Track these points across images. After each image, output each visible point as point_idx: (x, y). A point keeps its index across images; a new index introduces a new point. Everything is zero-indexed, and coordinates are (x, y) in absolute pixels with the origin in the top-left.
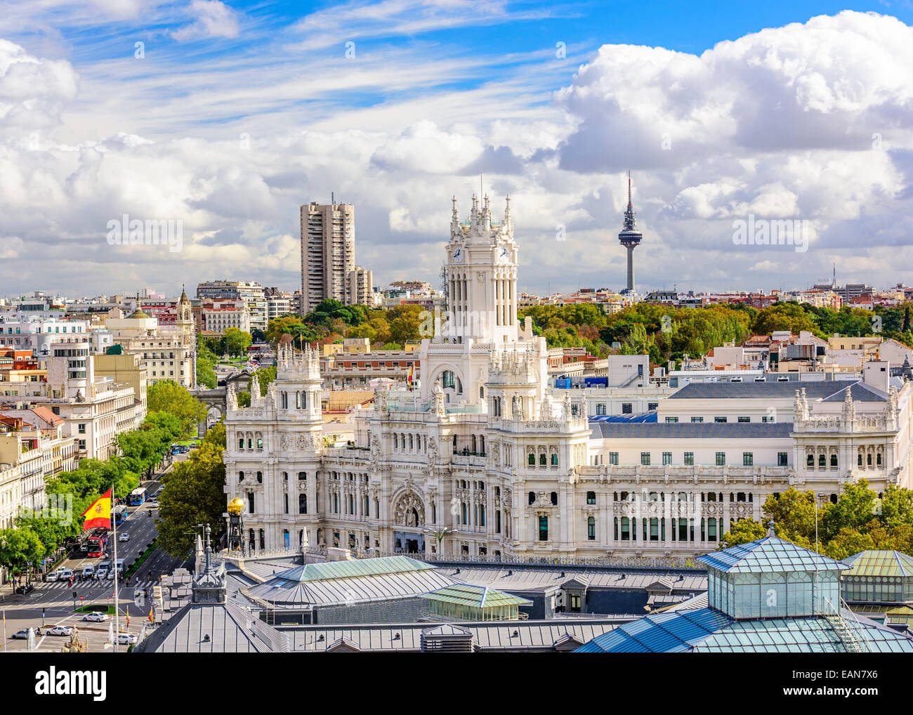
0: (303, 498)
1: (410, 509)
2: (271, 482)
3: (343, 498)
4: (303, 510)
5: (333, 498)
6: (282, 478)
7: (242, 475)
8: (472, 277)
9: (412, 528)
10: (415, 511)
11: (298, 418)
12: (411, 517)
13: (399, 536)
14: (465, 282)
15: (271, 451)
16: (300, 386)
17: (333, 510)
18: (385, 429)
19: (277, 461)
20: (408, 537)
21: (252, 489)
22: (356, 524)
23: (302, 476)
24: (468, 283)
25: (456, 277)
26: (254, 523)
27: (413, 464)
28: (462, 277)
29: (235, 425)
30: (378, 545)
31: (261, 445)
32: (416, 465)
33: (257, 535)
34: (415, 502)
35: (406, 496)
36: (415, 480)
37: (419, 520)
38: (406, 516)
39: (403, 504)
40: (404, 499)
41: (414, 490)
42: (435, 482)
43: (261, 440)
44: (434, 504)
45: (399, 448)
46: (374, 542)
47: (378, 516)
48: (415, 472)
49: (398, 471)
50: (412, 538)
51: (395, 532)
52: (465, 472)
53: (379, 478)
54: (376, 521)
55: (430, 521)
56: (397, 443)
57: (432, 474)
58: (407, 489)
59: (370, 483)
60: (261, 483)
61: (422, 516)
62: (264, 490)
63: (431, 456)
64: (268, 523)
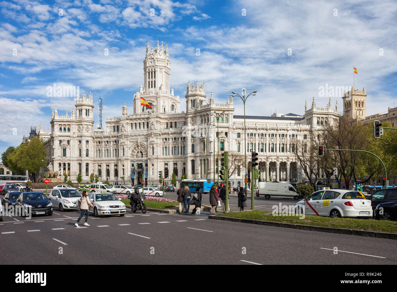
0: (87, 150)
1: (139, 151)
2: (74, 144)
3: (103, 151)
4: (87, 155)
5: (98, 151)
6: (79, 143)
7: (60, 141)
8: (158, 70)
9: (140, 158)
10: (141, 152)
11: (86, 119)
12: (140, 154)
13: (133, 163)
14: (155, 72)
15: (74, 131)
16: (87, 107)
17: (98, 157)
18: (128, 121)
19: (76, 136)
20: (137, 162)
21: (65, 147)
22: (111, 160)
23: (87, 142)
24: (156, 72)
25: (150, 70)
26: (66, 160)
27: (141, 134)
28: (153, 70)
29: (58, 122)
30: (123, 166)
31: (69, 130)
32: (143, 134)
33: (67, 165)
34: (142, 148)
35: (137, 146)
36: (142, 140)
37: (143, 155)
38: (137, 154)
39: (136, 150)
40: (136, 148)
41: (142, 144)
42: (154, 139)
43: (68, 128)
44: (153, 147)
45: (134, 129)
46: (121, 165)
47: (124, 155)
48: (142, 137)
49: (133, 137)
50: (139, 163)
51: (131, 161)
52: (167, 135)
53: (125, 140)
54: (123, 157)
55: (151, 154)
56: (132, 127)
57: (153, 136)
58: (138, 143)
59: (120, 143)
60: (69, 144)
61: (145, 153)
62: (71, 147)
63: (153, 129)
64: (73, 160)
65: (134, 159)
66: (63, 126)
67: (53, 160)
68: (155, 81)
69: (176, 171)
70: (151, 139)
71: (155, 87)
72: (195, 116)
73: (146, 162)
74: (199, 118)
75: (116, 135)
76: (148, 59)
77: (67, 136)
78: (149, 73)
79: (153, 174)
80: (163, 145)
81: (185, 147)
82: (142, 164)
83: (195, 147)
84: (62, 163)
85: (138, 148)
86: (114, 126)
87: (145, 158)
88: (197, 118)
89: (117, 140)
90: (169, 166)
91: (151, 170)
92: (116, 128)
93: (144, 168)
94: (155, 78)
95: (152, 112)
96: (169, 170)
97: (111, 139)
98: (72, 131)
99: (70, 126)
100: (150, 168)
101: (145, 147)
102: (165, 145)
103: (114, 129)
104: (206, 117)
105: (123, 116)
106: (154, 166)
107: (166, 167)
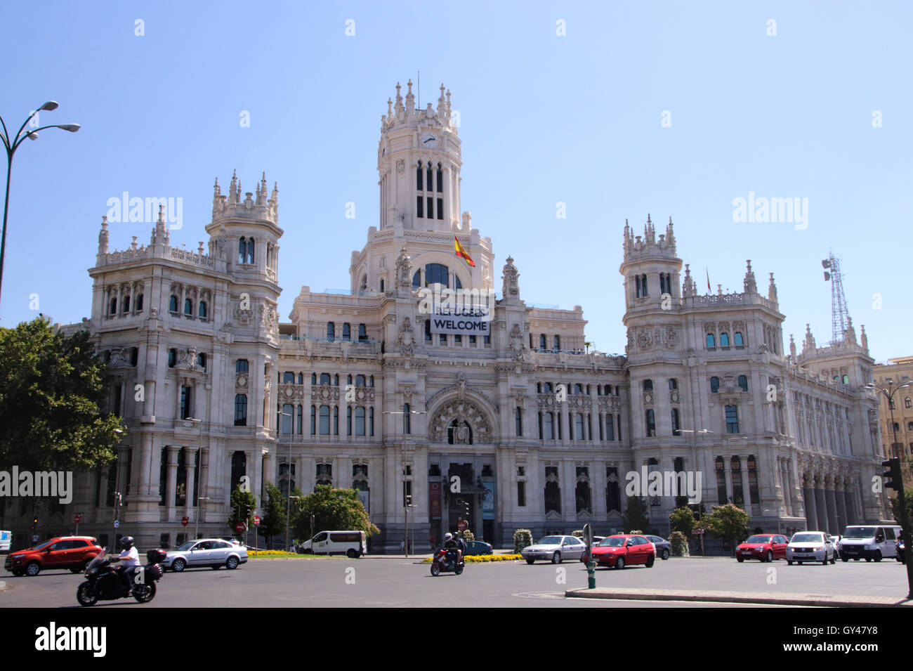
2: (223, 372)
3: (307, 411)
6: (233, 369)
7: (173, 352)
8: (449, 168)
9: (464, 446)
10: (467, 423)
11: (269, 281)
12: (461, 431)
13: (436, 460)
14: (440, 174)
15: (226, 321)
19: (233, 341)
21: (193, 380)
22: (339, 447)
25: (425, 164)
26: (187, 434)
27: (470, 361)
28: (435, 166)
29: (171, 269)
30: (408, 471)
31: (204, 310)
32: (476, 361)
34: (471, 411)
35: (453, 404)
36: (471, 381)
37: (475, 435)
38: (450, 431)
39: (446, 414)
40: (448, 407)
41: (472, 394)
42: (523, 381)
43: (203, 303)
44: (519, 410)
45: (436, 339)
46: (400, 469)
47: (408, 430)
48: (469, 371)
49: (438, 369)
50: (461, 461)
51: (431, 454)
52: (554, 372)
53: (413, 376)
54: (408, 437)
55: (513, 433)
56: (428, 334)
57: (518, 371)
58: (461, 392)
59: (391, 385)
60: (205, 371)
61: (483, 430)
62: (211, 384)
63: (518, 347)
64: (217, 439)
65: (444, 447)
66: (184, 292)
68: (440, 202)
69: (583, 492)
70: (512, 381)
71: (440, 216)
72: (679, 325)
73: (487, 461)
74: (699, 330)
75: (368, 356)
76: (419, 129)
77: (201, 336)
78: (420, 172)
79: (522, 502)
80: (540, 405)
81: (610, 416)
82: (470, 465)
83: (682, 419)
84: (176, 446)
85: (455, 409)
86: (331, 324)
87: (485, 447)
88: (691, 330)
89: (368, 375)
90: (564, 477)
91: (515, 490)
92: (339, 332)
93: (479, 481)
94: (440, 189)
95: (508, 291)
96: (565, 489)
97: (344, 367)
98: (217, 317)
99: (210, 295)
100: (511, 483)
101: (486, 407)
102: (547, 405)
103: (332, 334)
104: (729, 330)
105: (400, 289)
106: (526, 474)
107: (552, 479)
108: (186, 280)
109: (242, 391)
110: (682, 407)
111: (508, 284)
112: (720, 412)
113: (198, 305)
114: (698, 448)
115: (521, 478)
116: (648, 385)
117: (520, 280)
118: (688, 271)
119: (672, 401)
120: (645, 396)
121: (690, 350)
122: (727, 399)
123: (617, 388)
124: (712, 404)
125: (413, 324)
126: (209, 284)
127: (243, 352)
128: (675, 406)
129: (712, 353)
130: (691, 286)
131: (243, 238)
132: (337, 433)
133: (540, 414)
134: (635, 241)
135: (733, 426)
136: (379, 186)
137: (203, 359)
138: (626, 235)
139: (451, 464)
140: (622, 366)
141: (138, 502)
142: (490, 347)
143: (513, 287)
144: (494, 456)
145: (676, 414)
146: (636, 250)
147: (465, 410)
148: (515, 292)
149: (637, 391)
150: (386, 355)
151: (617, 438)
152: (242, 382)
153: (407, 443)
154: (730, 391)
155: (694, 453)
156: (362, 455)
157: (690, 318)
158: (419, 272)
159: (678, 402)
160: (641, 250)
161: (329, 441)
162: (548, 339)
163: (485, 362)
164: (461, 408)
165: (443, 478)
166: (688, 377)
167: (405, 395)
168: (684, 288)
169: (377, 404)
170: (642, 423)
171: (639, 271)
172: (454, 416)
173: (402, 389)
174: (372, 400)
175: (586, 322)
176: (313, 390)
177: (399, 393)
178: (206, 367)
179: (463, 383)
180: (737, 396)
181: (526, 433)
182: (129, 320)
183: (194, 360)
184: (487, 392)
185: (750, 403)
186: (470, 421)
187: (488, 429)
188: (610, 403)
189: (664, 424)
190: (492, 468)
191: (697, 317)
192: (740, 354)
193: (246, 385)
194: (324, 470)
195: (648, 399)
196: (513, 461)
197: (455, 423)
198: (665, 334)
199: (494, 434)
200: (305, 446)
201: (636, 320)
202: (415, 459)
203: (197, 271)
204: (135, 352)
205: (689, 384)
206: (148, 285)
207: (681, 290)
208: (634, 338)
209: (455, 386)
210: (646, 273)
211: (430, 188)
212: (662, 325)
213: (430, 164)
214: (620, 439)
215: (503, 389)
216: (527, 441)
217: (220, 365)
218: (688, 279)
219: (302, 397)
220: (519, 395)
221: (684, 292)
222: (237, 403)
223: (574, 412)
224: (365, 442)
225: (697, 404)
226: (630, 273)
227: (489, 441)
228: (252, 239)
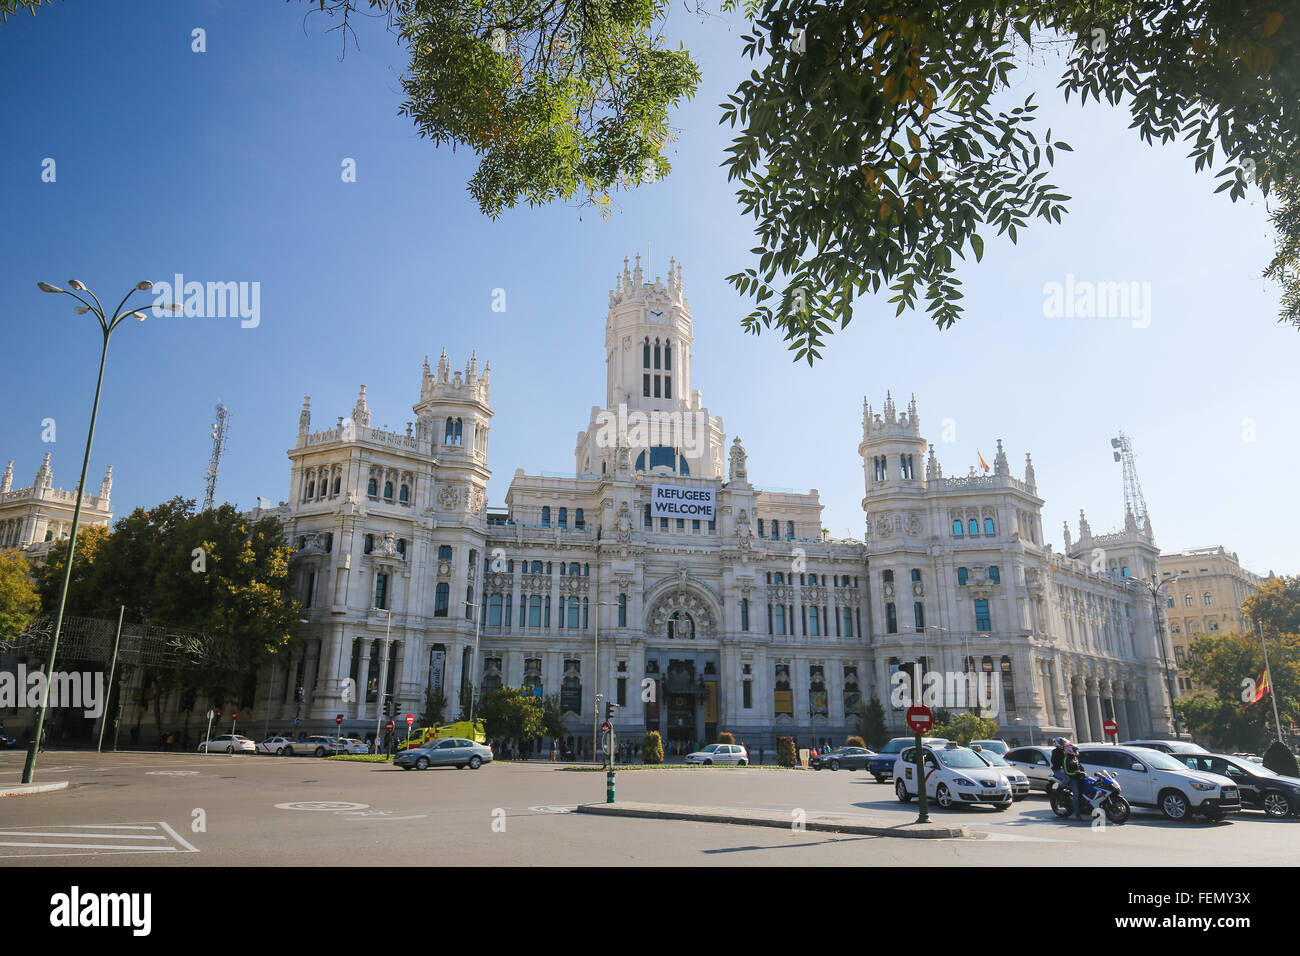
1: (683, 612)
2: (423, 559)
3: (517, 601)
5: (490, 600)
6: (438, 556)
7: (370, 538)
8: (679, 346)
9: (685, 641)
10: (688, 616)
12: (682, 625)
13: (654, 656)
14: (668, 351)
15: (428, 505)
17: (488, 623)
18: (638, 495)
19: (435, 527)
20: (670, 655)
21: (390, 567)
22: (550, 641)
24: (672, 354)
25: (652, 341)
26: (384, 627)
27: (693, 548)
28: (663, 342)
29: (371, 451)
30: (622, 667)
31: (405, 494)
32: (698, 548)
33: (386, 652)
34: (693, 603)
35: (674, 594)
36: (693, 570)
37: (697, 629)
38: (671, 623)
39: (666, 606)
40: (668, 598)
41: (694, 584)
42: (750, 571)
43: (405, 487)
44: (745, 602)
45: (656, 524)
46: (614, 665)
47: (623, 621)
48: (692, 559)
49: (658, 557)
50: (682, 657)
51: (648, 650)
52: (786, 561)
53: (630, 565)
54: (622, 630)
55: (739, 627)
56: (648, 518)
57: (745, 559)
58: (682, 583)
59: (606, 574)
60: (404, 558)
61: (706, 623)
62: (410, 572)
63: (744, 534)
64: (414, 630)
65: (661, 640)
66: (384, 475)
67: (333, 625)
68: (668, 380)
70: (738, 571)
71: (668, 395)
72: (922, 510)
73: (710, 657)
74: (944, 516)
75: (583, 542)
76: (647, 304)
77: (401, 521)
78: (647, 349)
79: (748, 703)
80: (770, 597)
81: (848, 609)
82: (691, 662)
83: (927, 615)
84: (369, 637)
85: (676, 600)
86: (547, 509)
87: (708, 642)
88: (936, 517)
89: (583, 562)
90: (796, 678)
91: (741, 690)
92: (555, 517)
93: (701, 679)
94: (668, 367)
95: (734, 474)
96: (797, 690)
97: (557, 554)
98: (419, 501)
99: (412, 478)
100: (736, 681)
101: (710, 599)
102: (778, 597)
103: (546, 518)
104: (978, 516)
105: (618, 471)
106: (752, 672)
107: (783, 678)
108: (386, 463)
109: (444, 580)
110: (926, 601)
111: (735, 466)
112: (969, 607)
113: (399, 489)
114: (943, 647)
115: (747, 677)
116: (888, 576)
117: (747, 461)
118: (932, 452)
119: (915, 594)
120: (885, 588)
121: (935, 538)
122: (976, 593)
123: (856, 579)
124: (959, 599)
125: (631, 509)
126: (412, 467)
127: (445, 538)
128: (919, 599)
129: (960, 541)
130: (934, 468)
131: (450, 419)
132: (548, 625)
133: (770, 606)
134: (874, 419)
135: (983, 622)
136: (606, 364)
137: (402, 546)
138: (865, 413)
139: (671, 661)
140: (860, 555)
141: (325, 697)
142: (715, 533)
143: (740, 470)
144: (717, 652)
145: (919, 609)
146: (875, 429)
147: (687, 601)
148: (742, 475)
149: (877, 582)
150: (601, 541)
151: (856, 634)
152: (444, 570)
153: (622, 636)
154: (980, 584)
155: (940, 652)
156: (573, 650)
157: (934, 502)
158: (643, 453)
159: (922, 595)
160: (880, 429)
161: (539, 634)
162: (780, 525)
163: (709, 550)
164: (682, 599)
165: (661, 676)
166: (933, 568)
167: (620, 585)
168: (927, 470)
169: (592, 594)
170: (882, 617)
171: (878, 452)
172: (676, 608)
173: (618, 578)
174: (586, 590)
175: (823, 507)
176: (524, 579)
177: (614, 582)
178: (404, 555)
179: (684, 573)
180: (988, 589)
181: (752, 628)
182: (326, 504)
183: (391, 547)
184: (710, 582)
185: (1004, 597)
186: (692, 613)
187: (712, 623)
188: (847, 596)
189: (906, 620)
190: (716, 665)
191: (942, 503)
192: (990, 543)
193: (448, 574)
194: (533, 664)
195: (889, 591)
196: (739, 657)
197: (676, 615)
198: (907, 520)
199: (718, 628)
200: (513, 640)
201: (875, 505)
202: (631, 655)
203: (398, 453)
204: (330, 538)
205: (934, 575)
206: (345, 468)
207: (925, 472)
208: (873, 524)
209: (676, 576)
210: (885, 454)
211: (657, 366)
212: (903, 510)
213: (657, 340)
214: (859, 636)
215: (729, 579)
216: (755, 636)
217: (421, 552)
218: (932, 460)
219: (511, 586)
220: (746, 587)
221: (928, 474)
222: (439, 593)
223: (808, 605)
224: (578, 635)
225: (943, 598)
226: (868, 454)
227: (712, 634)
228: (459, 419)
